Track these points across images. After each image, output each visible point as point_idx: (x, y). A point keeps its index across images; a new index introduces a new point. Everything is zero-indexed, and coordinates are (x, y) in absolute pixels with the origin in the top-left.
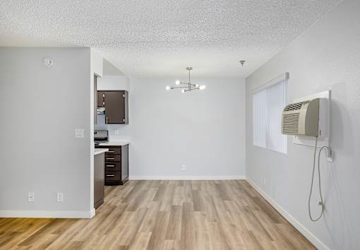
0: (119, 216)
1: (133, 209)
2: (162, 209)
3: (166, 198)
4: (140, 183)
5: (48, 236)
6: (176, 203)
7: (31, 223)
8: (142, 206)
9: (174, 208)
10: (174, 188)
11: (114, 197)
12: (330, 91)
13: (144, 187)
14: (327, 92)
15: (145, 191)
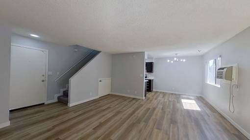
0: (151, 101)
1: (156, 99)
2: (166, 100)
3: (166, 98)
4: (157, 92)
5: (134, 102)
6: (170, 99)
7: (129, 98)
8: (159, 98)
9: (169, 101)
10: (169, 95)
11: (149, 95)
12: (238, 64)
13: (158, 93)
14: (237, 64)
15: (159, 95)
